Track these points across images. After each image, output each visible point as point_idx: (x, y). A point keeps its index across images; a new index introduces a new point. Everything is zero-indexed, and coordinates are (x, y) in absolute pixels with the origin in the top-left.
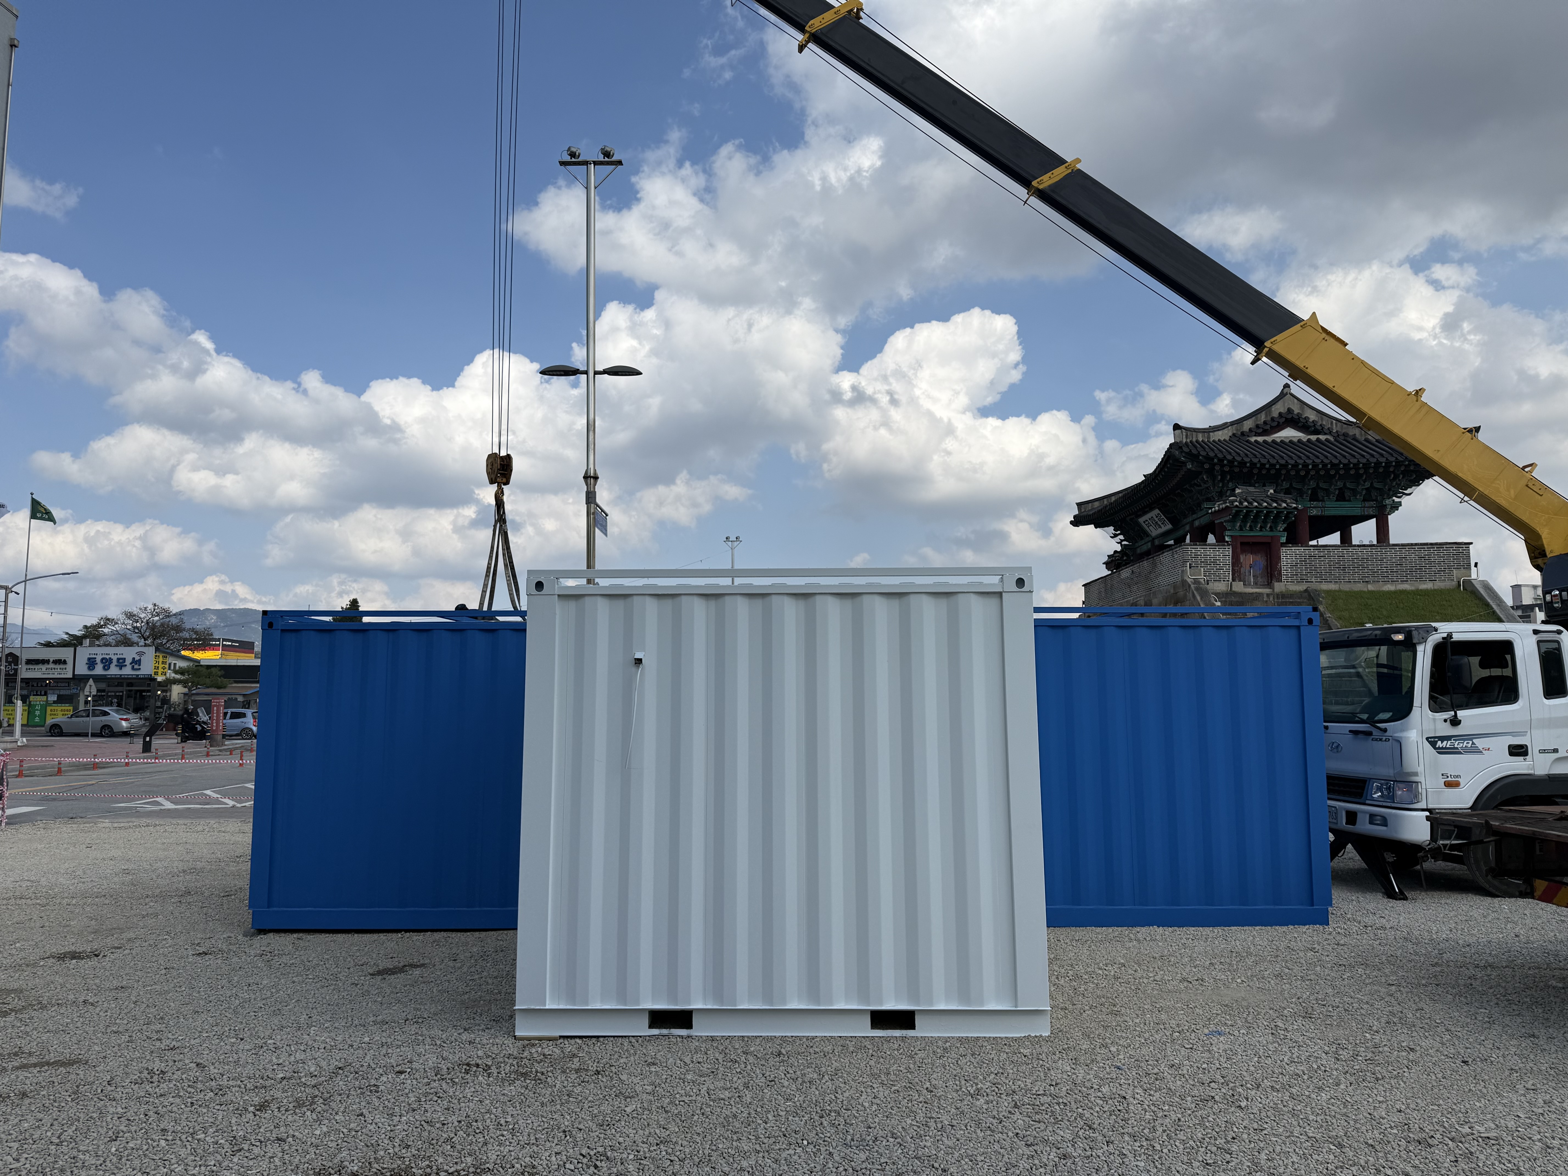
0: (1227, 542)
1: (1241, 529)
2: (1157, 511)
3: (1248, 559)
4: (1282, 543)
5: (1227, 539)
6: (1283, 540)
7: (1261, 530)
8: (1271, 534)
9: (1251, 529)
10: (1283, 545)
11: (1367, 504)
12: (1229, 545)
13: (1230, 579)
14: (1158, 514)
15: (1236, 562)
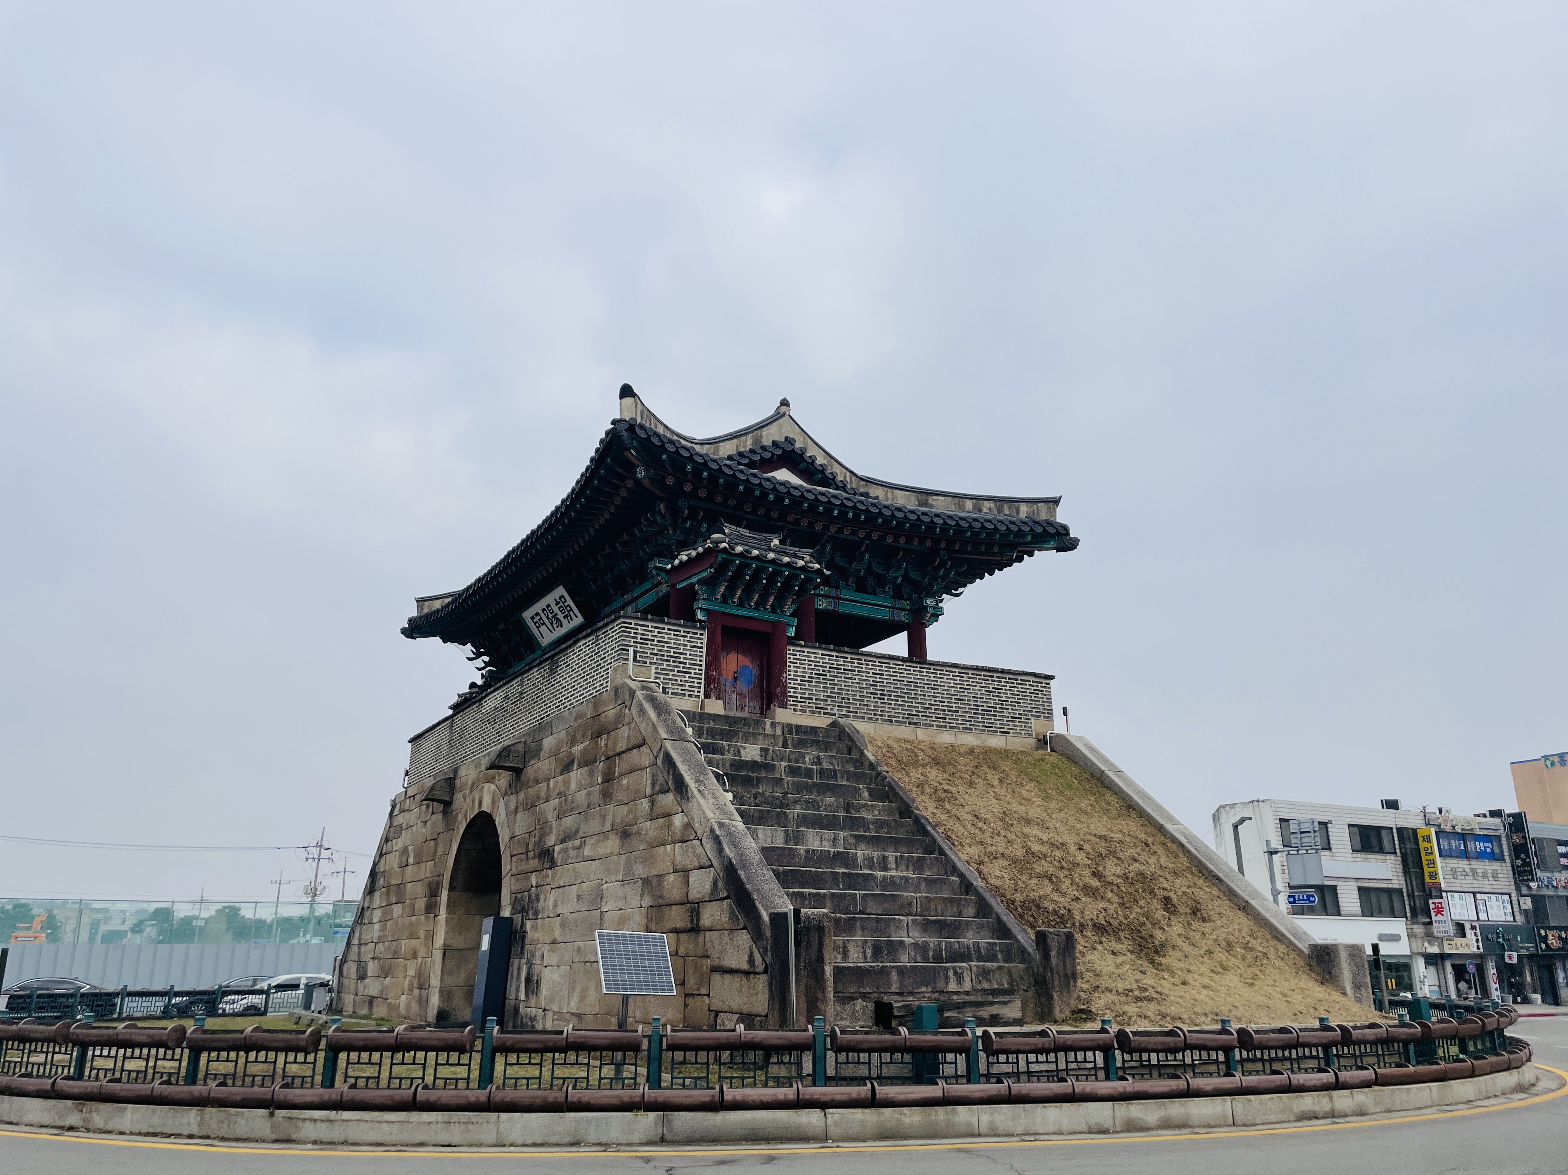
0: (700, 621)
1: (724, 601)
2: (561, 591)
3: (732, 662)
4: (789, 637)
5: (700, 615)
6: (792, 632)
7: (757, 608)
8: (772, 618)
9: (741, 604)
10: (792, 641)
11: (899, 604)
12: (702, 628)
13: (702, 694)
14: (562, 597)
15: (713, 662)
